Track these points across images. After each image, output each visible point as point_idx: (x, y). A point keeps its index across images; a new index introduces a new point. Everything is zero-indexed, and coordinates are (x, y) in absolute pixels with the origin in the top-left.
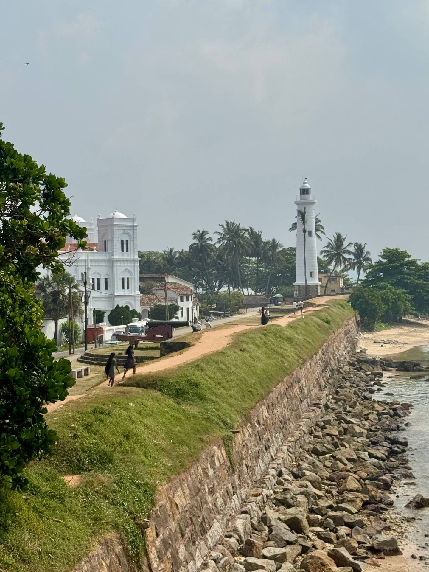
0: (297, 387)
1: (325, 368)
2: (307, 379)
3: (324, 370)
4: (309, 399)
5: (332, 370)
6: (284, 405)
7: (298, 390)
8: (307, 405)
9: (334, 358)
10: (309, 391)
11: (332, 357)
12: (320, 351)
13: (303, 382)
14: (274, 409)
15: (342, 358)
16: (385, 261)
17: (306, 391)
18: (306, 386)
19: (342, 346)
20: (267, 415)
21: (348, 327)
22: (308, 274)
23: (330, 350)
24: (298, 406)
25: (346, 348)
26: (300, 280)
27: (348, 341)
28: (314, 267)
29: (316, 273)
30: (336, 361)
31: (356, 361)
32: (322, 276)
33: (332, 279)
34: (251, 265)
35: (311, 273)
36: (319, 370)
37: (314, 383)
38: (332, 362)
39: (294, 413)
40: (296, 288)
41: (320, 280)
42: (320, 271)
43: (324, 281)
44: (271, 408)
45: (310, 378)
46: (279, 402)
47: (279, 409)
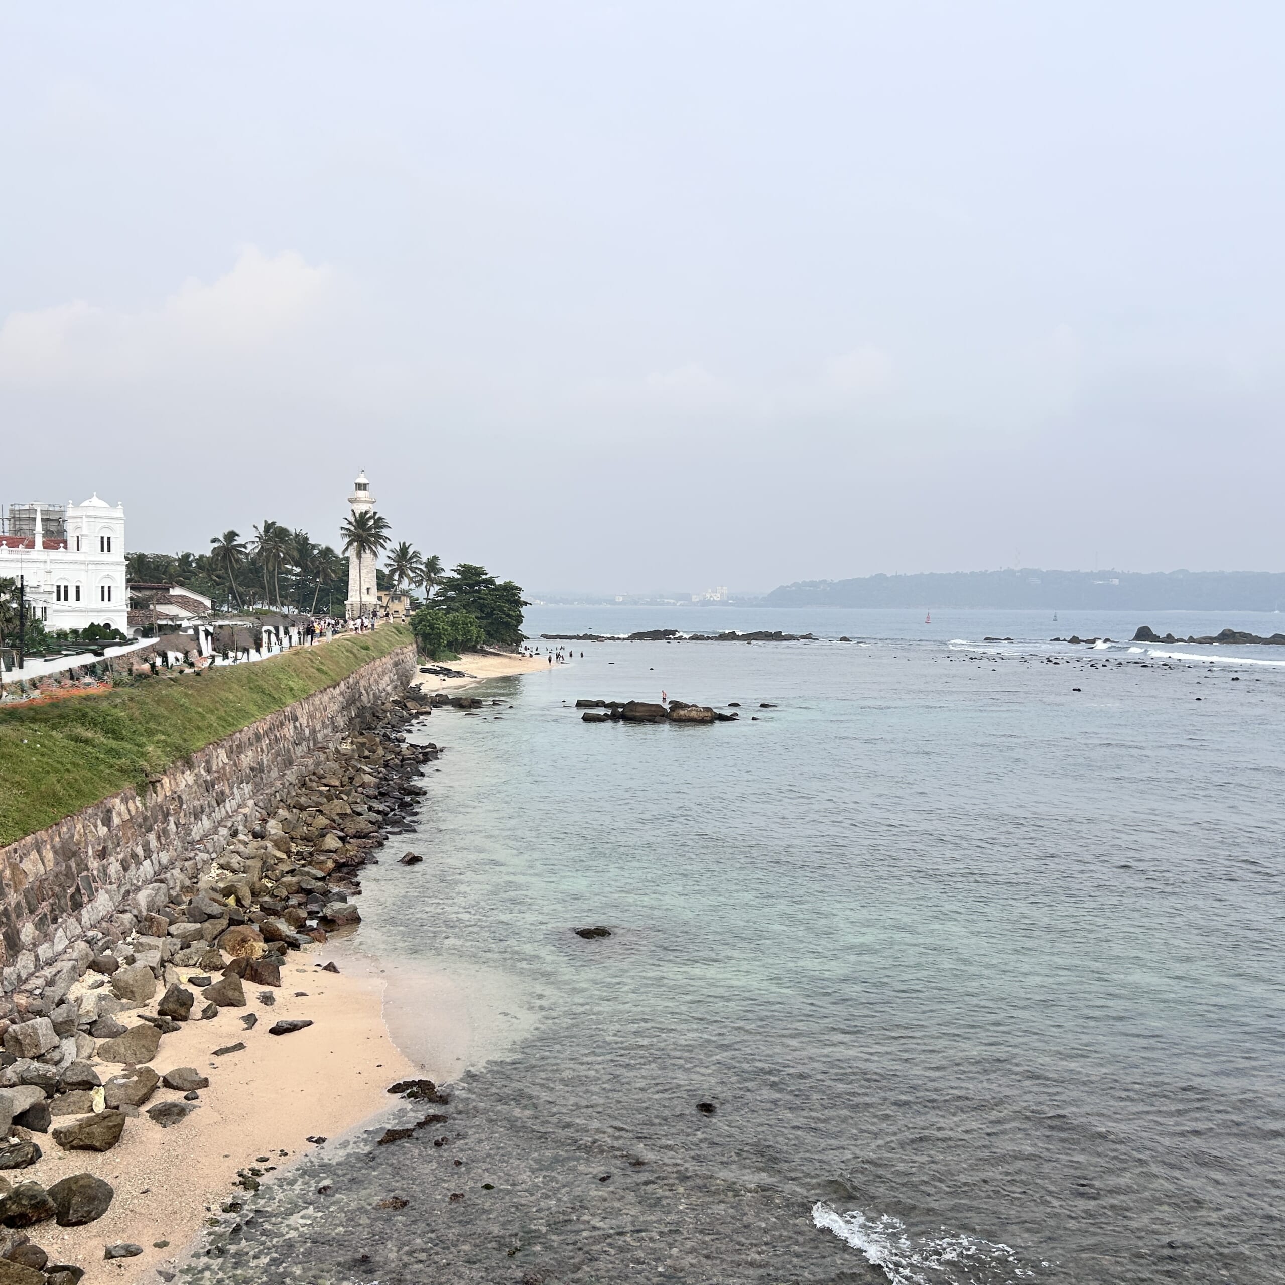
0: (291, 726)
1: (349, 705)
2: (311, 716)
3: (345, 708)
4: (311, 742)
5: (363, 709)
6: (262, 749)
7: (292, 731)
8: (305, 750)
9: (368, 693)
10: (314, 732)
11: (364, 692)
12: (342, 684)
13: (303, 720)
14: (240, 754)
15: (383, 694)
16: (459, 576)
17: (307, 732)
18: (308, 726)
19: (386, 678)
20: (226, 761)
21: (402, 656)
22: (364, 591)
23: (363, 683)
24: (289, 750)
25: (392, 681)
26: (353, 598)
27: (397, 673)
28: (371, 581)
29: (374, 590)
30: (371, 696)
31: (402, 697)
32: (382, 594)
33: (395, 598)
34: (294, 578)
35: (368, 589)
36: (335, 707)
37: (323, 723)
38: (365, 698)
39: (279, 758)
40: (348, 607)
41: (380, 598)
42: (380, 587)
43: (385, 600)
44: (235, 752)
45: (318, 715)
46: (251, 745)
47: (250, 754)
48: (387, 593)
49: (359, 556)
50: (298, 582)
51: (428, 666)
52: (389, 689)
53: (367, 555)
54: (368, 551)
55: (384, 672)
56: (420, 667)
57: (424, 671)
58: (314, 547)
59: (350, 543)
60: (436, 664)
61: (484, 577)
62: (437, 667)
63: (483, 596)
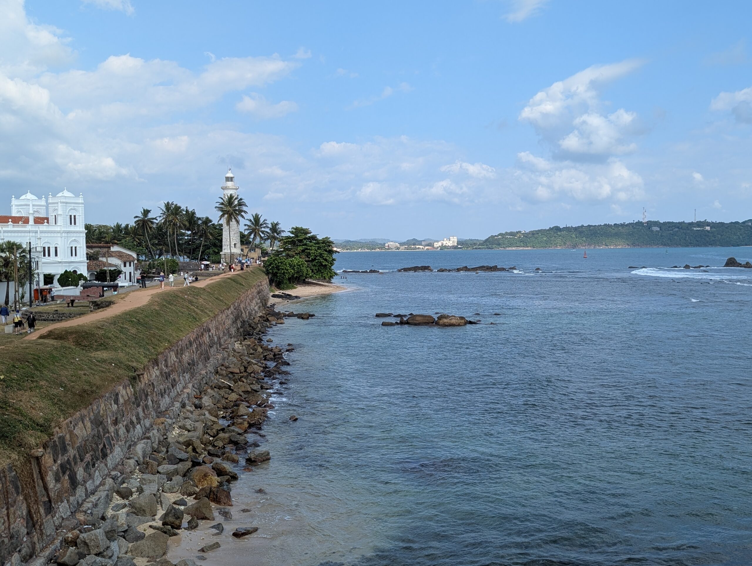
0: (207, 336)
1: (236, 320)
2: (217, 329)
3: (235, 322)
4: (218, 345)
5: (243, 322)
6: (193, 351)
7: (207, 339)
8: (216, 350)
9: (245, 312)
10: (219, 338)
11: (243, 311)
12: (232, 307)
13: (213, 331)
14: (182, 354)
15: (254, 312)
16: (293, 235)
17: (216, 339)
18: (216, 335)
19: (254, 302)
20: (175, 359)
21: (261, 287)
22: (233, 245)
23: (242, 306)
24: (207, 351)
25: (257, 304)
26: (226, 250)
27: (260, 298)
28: (236, 239)
29: (239, 245)
30: (247, 314)
31: (265, 314)
32: (244, 247)
33: (253, 249)
34: (186, 238)
35: (235, 244)
36: (230, 322)
37: (224, 332)
38: (244, 315)
39: (202, 356)
40: (223, 256)
41: (242, 250)
42: (242, 243)
43: (246, 251)
44: (179, 353)
45: (221, 328)
46: (187, 348)
47: (187, 354)
48: (247, 246)
49: (228, 223)
50: (190, 240)
51: (277, 293)
52: (256, 308)
53: (233, 223)
54: (233, 220)
55: (253, 299)
56: (272, 294)
57: (274, 296)
58: (199, 219)
59: (222, 216)
60: (282, 291)
61: (309, 235)
62: (282, 293)
63: (309, 248)
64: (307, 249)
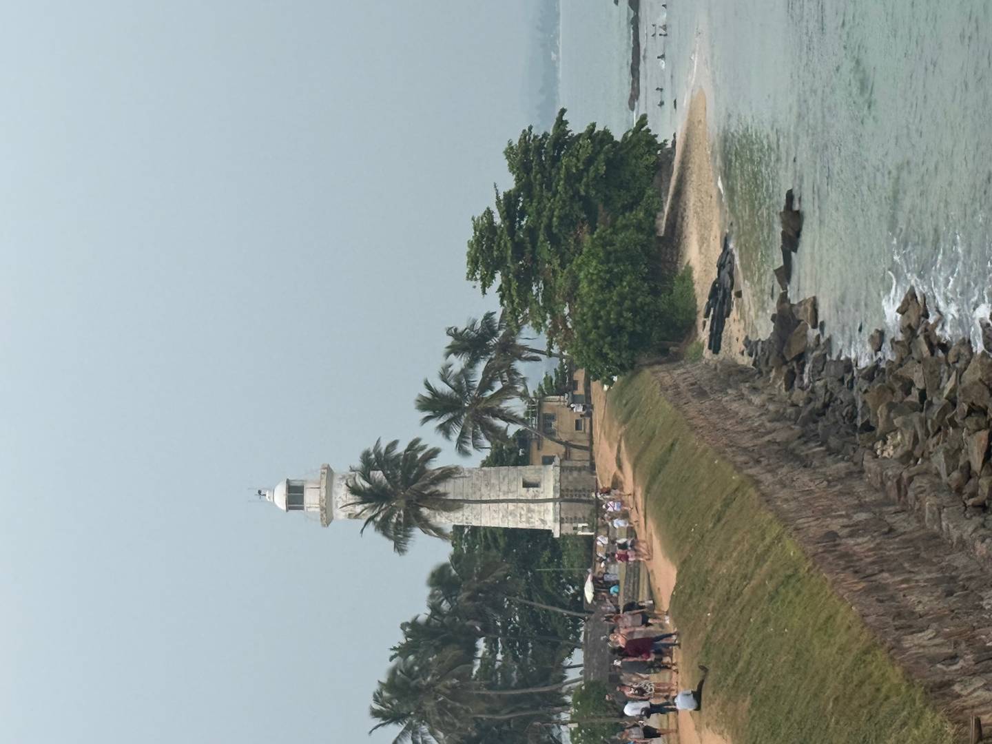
1: (797, 458)
3: (805, 463)
4: (885, 509)
5: (805, 438)
6: (902, 582)
9: (769, 433)
10: (861, 507)
13: (835, 525)
14: (913, 613)
15: (771, 407)
16: (498, 276)
17: (862, 516)
18: (848, 516)
20: (930, 633)
21: (683, 386)
22: (530, 493)
23: (747, 441)
26: (546, 518)
27: (723, 391)
28: (509, 480)
29: (529, 472)
30: (778, 425)
31: (779, 368)
32: (537, 455)
33: (546, 424)
34: (499, 656)
35: (527, 485)
36: (803, 478)
37: (841, 493)
38: (780, 436)
39: (923, 555)
40: (568, 529)
41: (548, 461)
42: (524, 461)
43: (551, 448)
44: (908, 621)
45: (825, 502)
46: (892, 598)
47: (913, 598)
48: (534, 445)
49: (451, 505)
50: (509, 645)
51: (704, 335)
52: (757, 400)
53: (449, 489)
54: (441, 488)
55: (724, 412)
56: (707, 353)
57: (715, 345)
58: (435, 609)
59: (426, 525)
60: (700, 319)
61: (498, 220)
62: (707, 316)
63: (545, 220)
64: (549, 227)
